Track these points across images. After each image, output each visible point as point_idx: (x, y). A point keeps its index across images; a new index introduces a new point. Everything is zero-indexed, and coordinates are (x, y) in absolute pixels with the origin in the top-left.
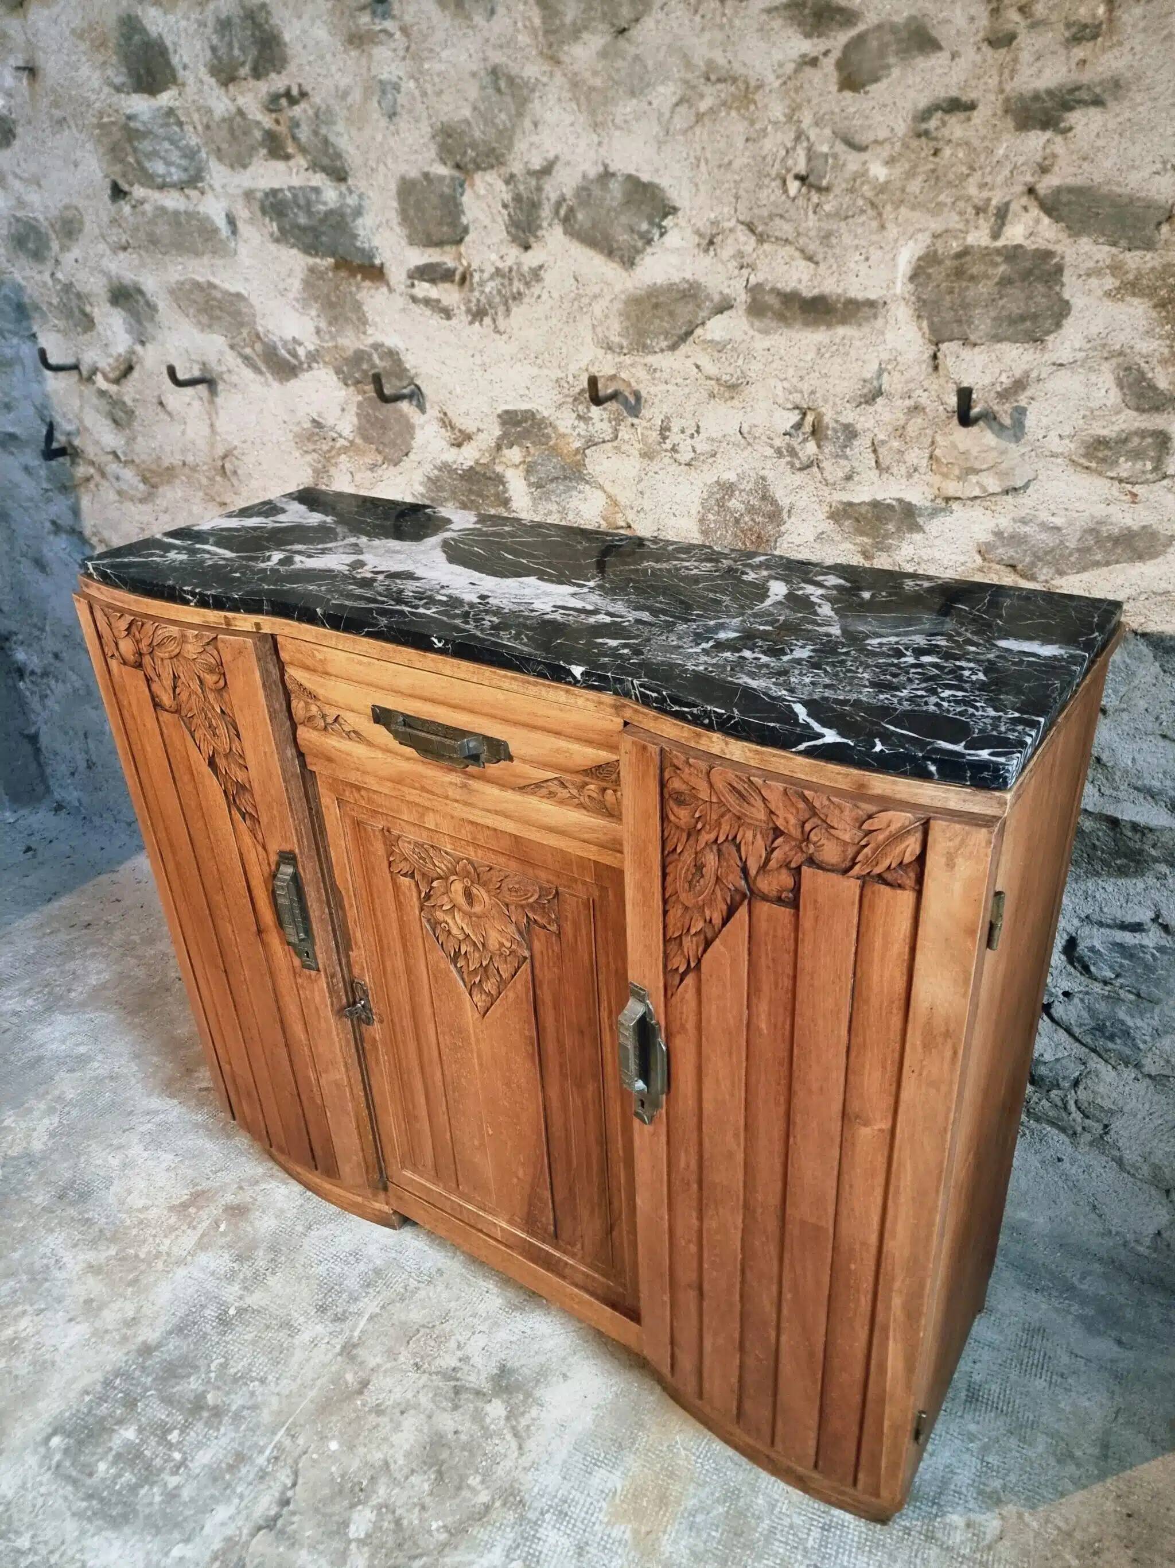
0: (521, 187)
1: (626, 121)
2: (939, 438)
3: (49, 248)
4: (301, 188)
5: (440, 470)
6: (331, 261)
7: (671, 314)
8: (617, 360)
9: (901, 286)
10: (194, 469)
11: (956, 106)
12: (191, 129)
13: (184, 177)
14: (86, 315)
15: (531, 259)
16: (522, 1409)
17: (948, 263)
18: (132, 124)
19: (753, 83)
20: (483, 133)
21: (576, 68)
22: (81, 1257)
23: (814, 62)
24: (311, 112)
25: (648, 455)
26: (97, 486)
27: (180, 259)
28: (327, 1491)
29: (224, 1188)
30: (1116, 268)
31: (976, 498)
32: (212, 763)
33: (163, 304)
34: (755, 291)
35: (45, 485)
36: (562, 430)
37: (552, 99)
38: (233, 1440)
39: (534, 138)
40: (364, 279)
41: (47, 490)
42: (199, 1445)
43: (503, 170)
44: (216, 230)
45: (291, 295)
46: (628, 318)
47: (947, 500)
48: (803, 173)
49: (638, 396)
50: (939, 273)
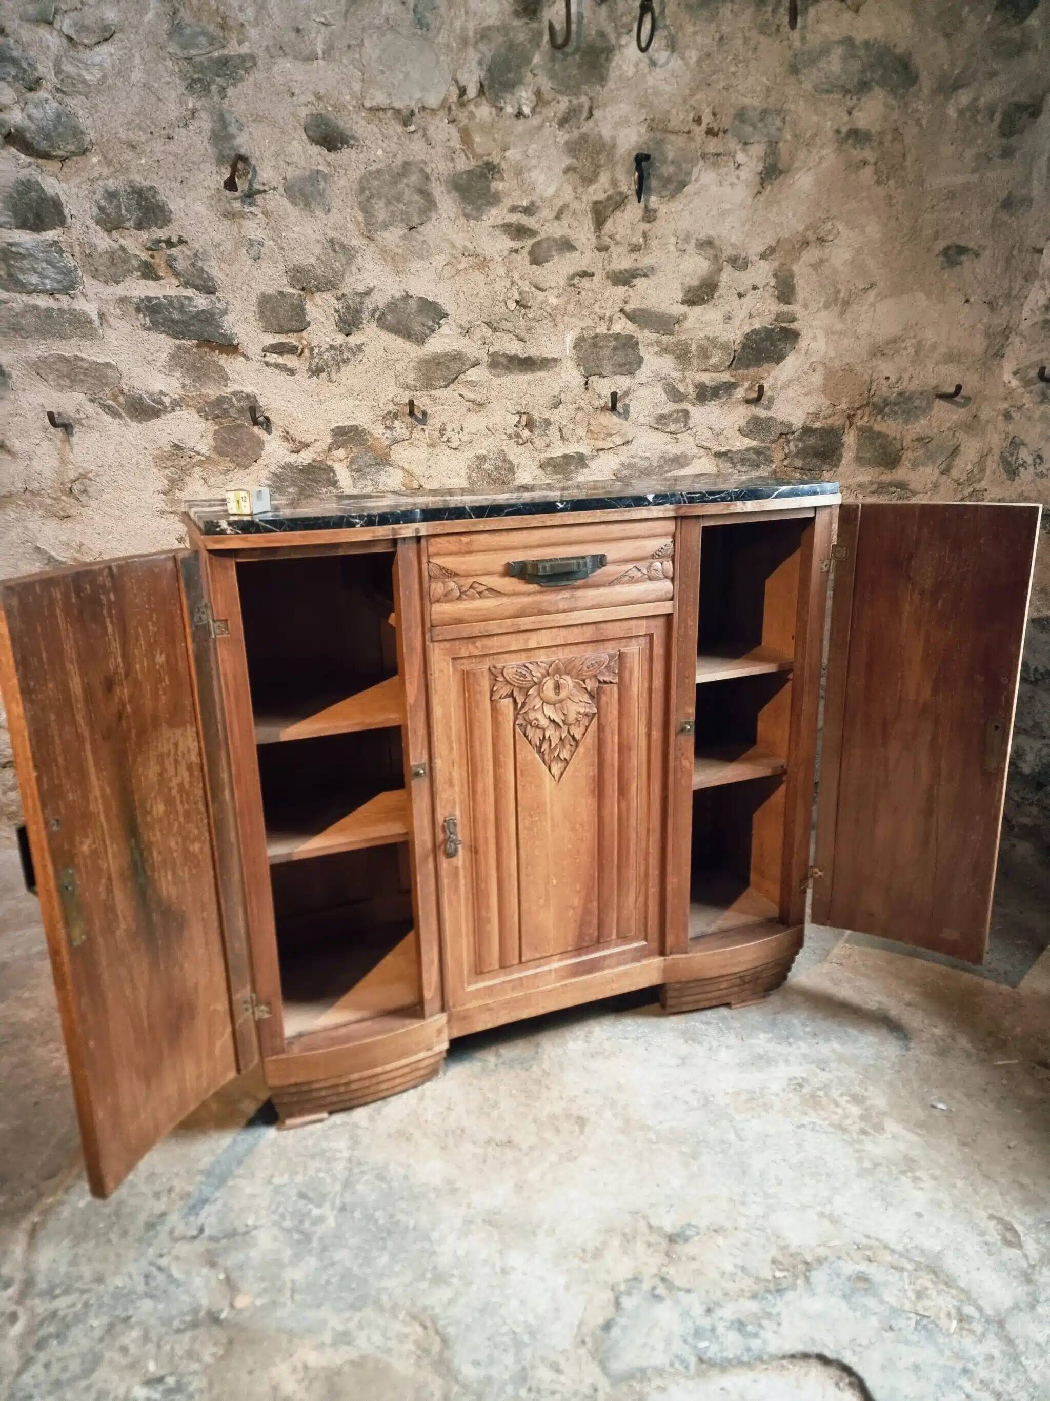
0: (349, 302)
1: (417, 271)
2: (592, 422)
4: (174, 297)
5: (283, 468)
6: (195, 342)
7: (448, 368)
8: (412, 394)
9: (568, 351)
10: (37, 493)
11: (585, 274)
12: (71, 256)
13: (57, 286)
15: (354, 340)
17: (590, 341)
18: (14, 249)
19: (487, 258)
20: (324, 272)
21: (385, 243)
23: (516, 251)
24: (189, 253)
25: (432, 445)
27: (43, 342)
30: (658, 343)
31: (611, 448)
33: (19, 373)
34: (494, 355)
36: (376, 435)
37: (368, 257)
39: (358, 277)
40: (223, 353)
43: (336, 292)
44: (91, 322)
45: (159, 364)
46: (420, 370)
47: (598, 450)
48: (517, 299)
49: (424, 414)
50: (586, 346)
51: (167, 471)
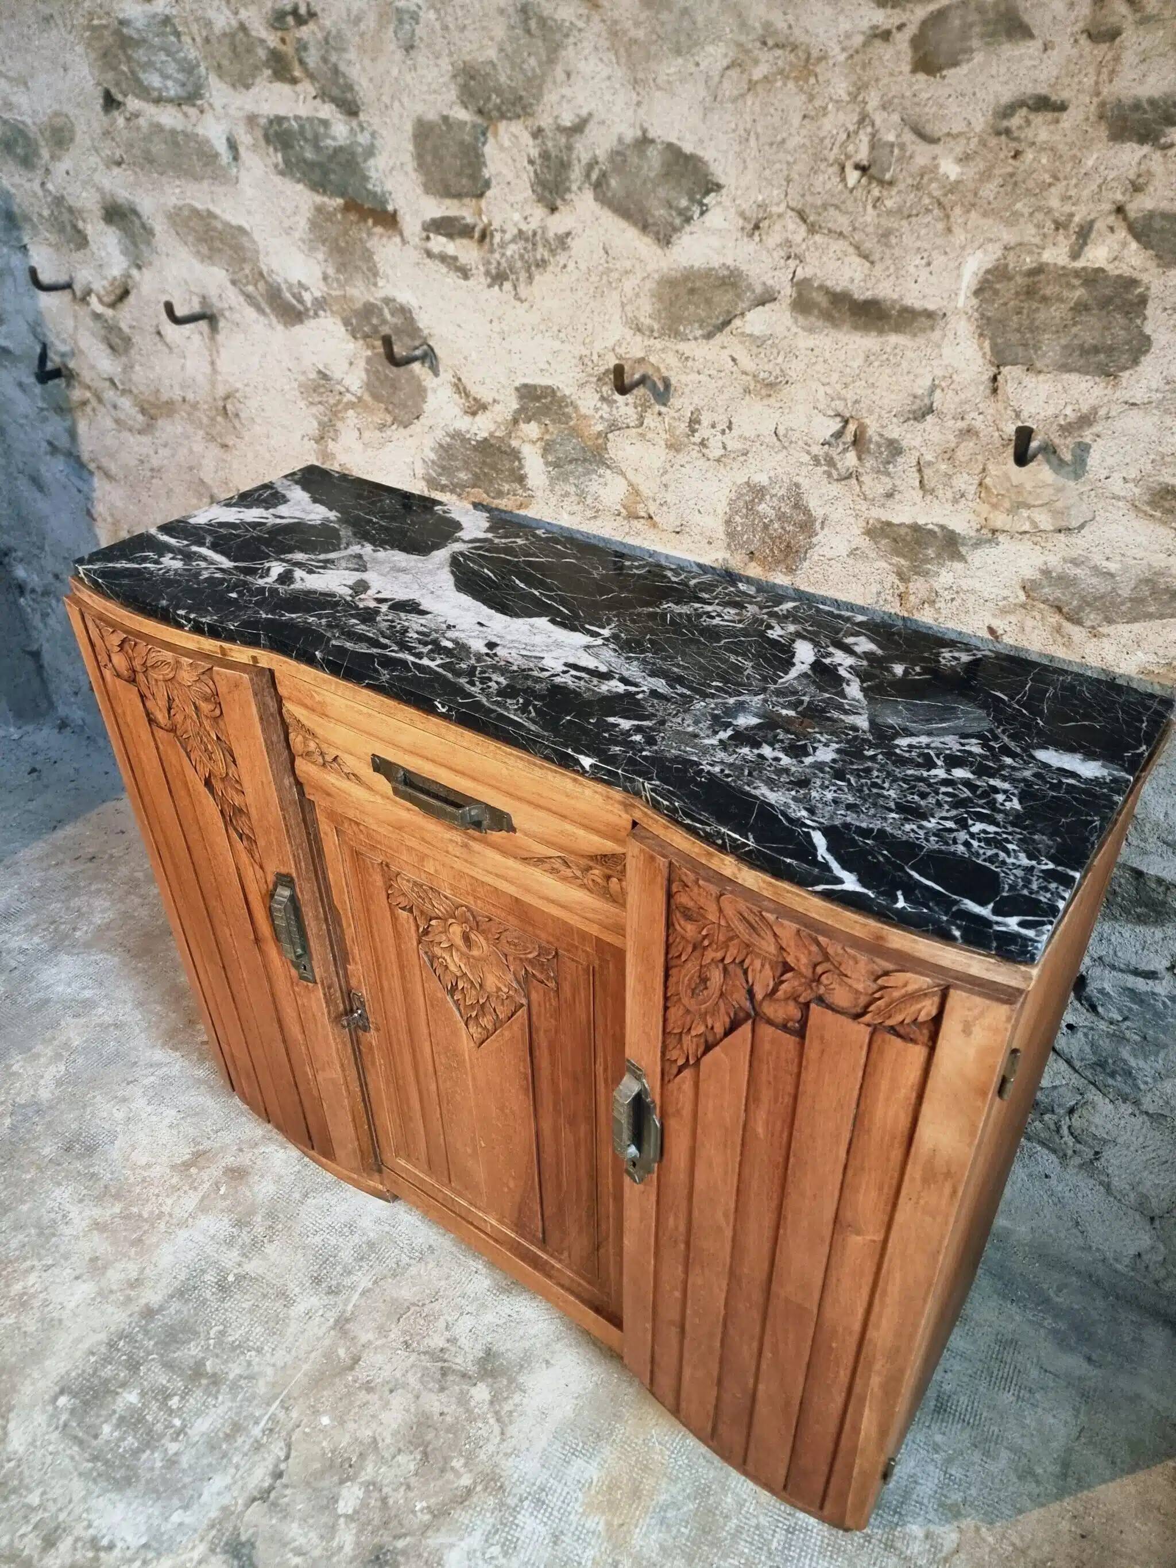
0: (550, 144)
1: (669, 82)
2: (990, 467)
3: (40, 157)
4: (308, 118)
5: (452, 437)
6: (340, 201)
7: (708, 301)
8: (646, 343)
9: (964, 300)
10: (195, 406)
11: (1043, 104)
12: (189, 41)
13: (181, 92)
14: (79, 232)
15: (557, 224)
16: (505, 1395)
17: (1019, 280)
18: (125, 30)
19: (815, 53)
20: (510, 78)
21: (616, 15)
22: (87, 1213)
23: (886, 36)
24: (320, 36)
25: (675, 446)
26: (94, 410)
27: (178, 183)
28: (317, 1465)
29: (224, 1148)
31: (1025, 532)
32: (208, 783)
33: (160, 226)
34: (802, 286)
35: (40, 404)
36: (583, 411)
37: (587, 46)
38: (230, 1409)
39: (565, 91)
40: (375, 224)
41: (42, 409)
42: (198, 1414)
43: (529, 122)
44: (217, 155)
45: (297, 235)
46: (660, 299)
47: (994, 531)
48: (865, 163)
49: (667, 384)
50: (1007, 290)
51: (314, 410)
